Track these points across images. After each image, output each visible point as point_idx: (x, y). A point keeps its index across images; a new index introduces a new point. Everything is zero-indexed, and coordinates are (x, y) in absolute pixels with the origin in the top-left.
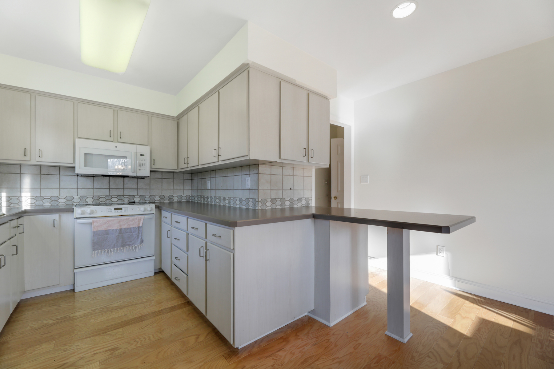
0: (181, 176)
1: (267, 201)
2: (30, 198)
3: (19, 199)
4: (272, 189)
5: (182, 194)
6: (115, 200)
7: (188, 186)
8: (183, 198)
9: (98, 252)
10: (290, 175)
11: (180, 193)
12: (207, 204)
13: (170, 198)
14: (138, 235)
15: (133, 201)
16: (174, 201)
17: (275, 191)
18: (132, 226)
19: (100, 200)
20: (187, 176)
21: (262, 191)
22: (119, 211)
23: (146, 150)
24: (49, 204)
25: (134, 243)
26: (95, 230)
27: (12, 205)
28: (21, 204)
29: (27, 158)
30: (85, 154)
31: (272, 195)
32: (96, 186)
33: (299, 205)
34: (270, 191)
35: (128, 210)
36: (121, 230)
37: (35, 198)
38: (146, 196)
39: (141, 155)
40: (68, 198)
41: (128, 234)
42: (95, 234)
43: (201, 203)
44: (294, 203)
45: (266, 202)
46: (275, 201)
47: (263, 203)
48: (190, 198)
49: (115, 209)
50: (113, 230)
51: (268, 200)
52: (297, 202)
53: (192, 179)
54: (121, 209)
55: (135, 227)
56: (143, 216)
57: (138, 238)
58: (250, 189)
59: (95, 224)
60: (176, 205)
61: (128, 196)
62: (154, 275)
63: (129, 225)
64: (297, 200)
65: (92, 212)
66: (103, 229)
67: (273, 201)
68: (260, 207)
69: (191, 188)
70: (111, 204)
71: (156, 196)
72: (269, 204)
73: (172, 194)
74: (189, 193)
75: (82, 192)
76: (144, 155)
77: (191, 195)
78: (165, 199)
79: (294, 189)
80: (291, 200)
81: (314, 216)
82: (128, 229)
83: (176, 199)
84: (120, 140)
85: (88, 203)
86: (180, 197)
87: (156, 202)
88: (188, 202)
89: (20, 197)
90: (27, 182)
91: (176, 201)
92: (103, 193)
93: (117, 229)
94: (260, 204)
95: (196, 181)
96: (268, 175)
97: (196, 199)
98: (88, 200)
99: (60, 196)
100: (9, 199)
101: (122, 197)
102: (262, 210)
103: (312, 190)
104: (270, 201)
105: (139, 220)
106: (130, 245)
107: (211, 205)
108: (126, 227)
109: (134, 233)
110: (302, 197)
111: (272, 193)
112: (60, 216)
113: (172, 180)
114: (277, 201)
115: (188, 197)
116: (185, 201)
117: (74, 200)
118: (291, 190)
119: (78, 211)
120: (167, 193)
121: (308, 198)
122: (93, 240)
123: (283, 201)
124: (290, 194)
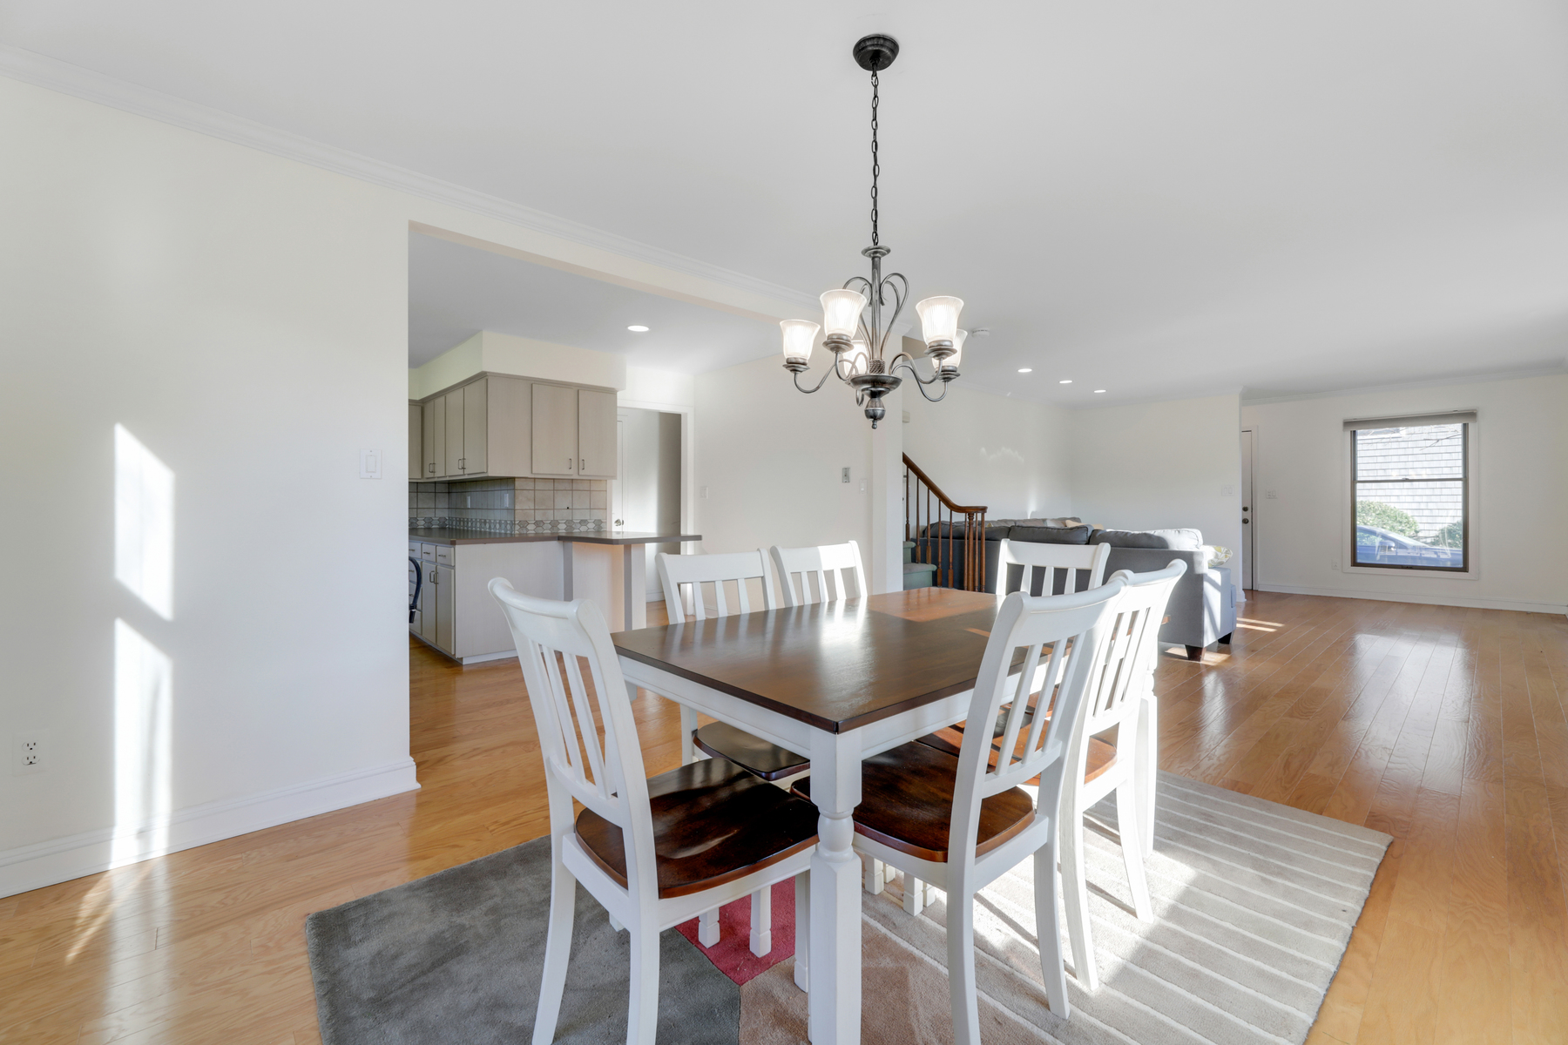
1: (529, 524)
4: (537, 508)
5: (432, 515)
7: (443, 502)
8: (433, 522)
10: (566, 489)
11: (430, 514)
12: (468, 530)
17: (541, 511)
20: (440, 488)
21: (521, 511)
33: (583, 529)
34: (533, 511)
43: (460, 529)
44: (573, 526)
45: (526, 525)
46: (542, 524)
47: (522, 526)
48: (447, 522)
52: (579, 525)
53: (449, 493)
58: (508, 508)
60: (421, 532)
67: (537, 524)
68: (518, 530)
69: (447, 507)
72: (531, 527)
74: (444, 514)
77: (446, 518)
79: (573, 507)
80: (569, 523)
81: (560, 538)
86: (429, 521)
88: (442, 528)
91: (423, 527)
94: (517, 527)
95: (454, 495)
96: (530, 491)
97: (454, 523)
102: (520, 534)
103: (606, 509)
104: (534, 524)
107: (472, 531)
110: (587, 518)
111: (536, 516)
114: (544, 523)
115: (443, 520)
116: (437, 526)
118: (569, 510)
121: (600, 520)
123: (554, 524)
124: (566, 515)
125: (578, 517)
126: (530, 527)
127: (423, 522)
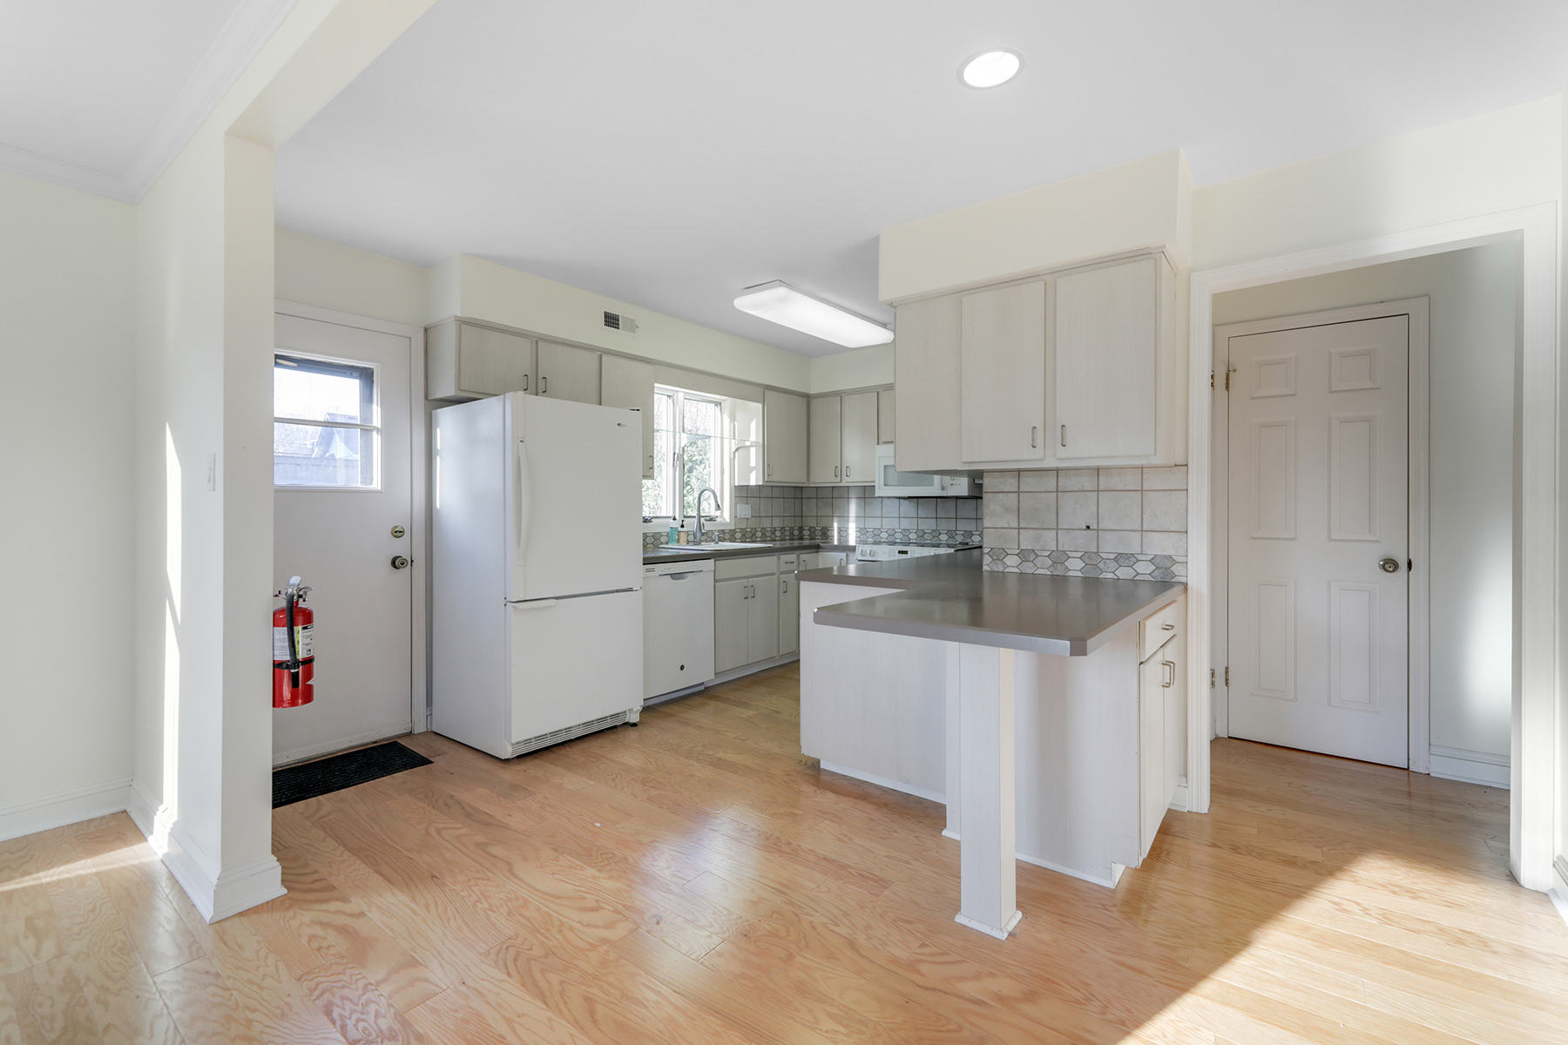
1: (1008, 554)
2: (855, 528)
3: (847, 530)
4: (1021, 526)
10: (1085, 489)
17: (1030, 531)
19: (925, 536)
21: (994, 530)
28: (848, 534)
29: (839, 478)
30: (885, 466)
31: (1021, 542)
32: (921, 514)
33: (1124, 573)
34: (1016, 531)
35: (916, 554)
37: (861, 531)
40: (890, 532)
44: (1101, 565)
45: (1003, 556)
46: (1032, 557)
47: (995, 558)
49: (900, 552)
51: (1009, 552)
52: (1113, 565)
54: (906, 552)
61: (962, 533)
64: (1115, 559)
65: (873, 554)
67: (1023, 555)
68: (988, 565)
72: (1012, 562)
75: (906, 524)
79: (1101, 526)
80: (1091, 557)
89: (848, 528)
90: (853, 508)
94: (987, 559)
96: (1010, 494)
100: (840, 531)
101: (954, 533)
102: (992, 572)
103: (1187, 532)
104: (1017, 555)
110: (1136, 549)
111: (1021, 537)
112: (847, 555)
114: (1038, 556)
118: (1088, 531)
119: (859, 549)
121: (1171, 558)
123: (1059, 557)
124: (1084, 541)
125: (1110, 546)
126: (1009, 561)
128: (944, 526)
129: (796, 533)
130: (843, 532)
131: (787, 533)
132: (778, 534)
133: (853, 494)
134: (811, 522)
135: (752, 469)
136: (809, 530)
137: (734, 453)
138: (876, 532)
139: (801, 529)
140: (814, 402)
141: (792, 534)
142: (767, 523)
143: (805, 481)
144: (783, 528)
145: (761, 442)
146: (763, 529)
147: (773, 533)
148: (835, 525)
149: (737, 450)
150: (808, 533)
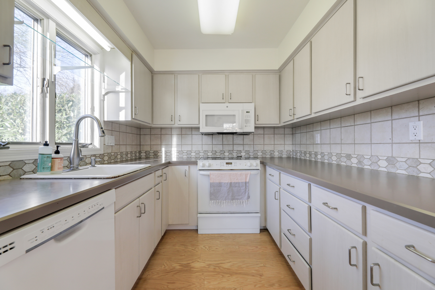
0: (282, 131)
2: (176, 151)
3: (170, 152)
5: (283, 149)
6: (226, 154)
7: (289, 140)
8: (283, 153)
9: (214, 202)
11: (281, 148)
12: (316, 162)
13: (271, 154)
14: (246, 190)
15: (240, 155)
16: (275, 156)
18: (240, 181)
19: (217, 154)
20: (288, 131)
22: (230, 165)
23: (250, 107)
24: (186, 157)
25: (241, 198)
26: (212, 182)
27: (167, 157)
28: (172, 156)
29: (173, 123)
30: (206, 116)
32: (214, 142)
35: (237, 164)
36: (231, 183)
37: (179, 152)
38: (251, 151)
39: (247, 112)
40: (197, 152)
41: (236, 188)
42: (212, 185)
43: (305, 160)
48: (291, 154)
49: (227, 163)
50: (225, 183)
53: (292, 134)
54: (231, 163)
55: (243, 182)
56: (249, 172)
57: (245, 193)
58: (421, 142)
59: (211, 176)
60: (276, 161)
61: (236, 151)
62: (259, 232)
63: (237, 179)
65: (210, 166)
66: (218, 181)
69: (292, 144)
70: (224, 159)
71: (259, 151)
73: (273, 150)
74: (290, 148)
75: (206, 148)
76: (249, 112)
77: (292, 151)
78: (267, 154)
82: (237, 183)
83: (276, 154)
84: (230, 101)
85: (209, 157)
86: (281, 152)
87: (259, 156)
88: (289, 158)
89: (171, 151)
90: (175, 140)
91: (277, 156)
92: (219, 148)
93: (228, 183)
95: (298, 136)
97: (299, 154)
98: (209, 154)
99: (192, 150)
100: (166, 152)
101: (232, 152)
105: (246, 175)
106: (238, 199)
108: (236, 181)
109: (241, 188)
112: (189, 167)
113: (273, 135)
115: (289, 152)
116: (286, 156)
117: (200, 154)
119: (200, 163)
120: (268, 148)
122: (210, 191)
127: (277, 153)
128: (227, 148)
129: (138, 154)
130: (168, 154)
131: (134, 155)
132: (129, 156)
133: (174, 132)
134: (147, 148)
135: (121, 109)
136: (145, 153)
137: (104, 96)
138: (188, 153)
139: (140, 152)
140: (155, 77)
141: (136, 155)
142: (123, 149)
143: (150, 122)
144: (131, 152)
145: (130, 90)
146: (122, 153)
147: (127, 155)
148: (163, 149)
149: (107, 93)
150: (145, 154)
